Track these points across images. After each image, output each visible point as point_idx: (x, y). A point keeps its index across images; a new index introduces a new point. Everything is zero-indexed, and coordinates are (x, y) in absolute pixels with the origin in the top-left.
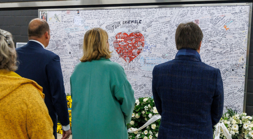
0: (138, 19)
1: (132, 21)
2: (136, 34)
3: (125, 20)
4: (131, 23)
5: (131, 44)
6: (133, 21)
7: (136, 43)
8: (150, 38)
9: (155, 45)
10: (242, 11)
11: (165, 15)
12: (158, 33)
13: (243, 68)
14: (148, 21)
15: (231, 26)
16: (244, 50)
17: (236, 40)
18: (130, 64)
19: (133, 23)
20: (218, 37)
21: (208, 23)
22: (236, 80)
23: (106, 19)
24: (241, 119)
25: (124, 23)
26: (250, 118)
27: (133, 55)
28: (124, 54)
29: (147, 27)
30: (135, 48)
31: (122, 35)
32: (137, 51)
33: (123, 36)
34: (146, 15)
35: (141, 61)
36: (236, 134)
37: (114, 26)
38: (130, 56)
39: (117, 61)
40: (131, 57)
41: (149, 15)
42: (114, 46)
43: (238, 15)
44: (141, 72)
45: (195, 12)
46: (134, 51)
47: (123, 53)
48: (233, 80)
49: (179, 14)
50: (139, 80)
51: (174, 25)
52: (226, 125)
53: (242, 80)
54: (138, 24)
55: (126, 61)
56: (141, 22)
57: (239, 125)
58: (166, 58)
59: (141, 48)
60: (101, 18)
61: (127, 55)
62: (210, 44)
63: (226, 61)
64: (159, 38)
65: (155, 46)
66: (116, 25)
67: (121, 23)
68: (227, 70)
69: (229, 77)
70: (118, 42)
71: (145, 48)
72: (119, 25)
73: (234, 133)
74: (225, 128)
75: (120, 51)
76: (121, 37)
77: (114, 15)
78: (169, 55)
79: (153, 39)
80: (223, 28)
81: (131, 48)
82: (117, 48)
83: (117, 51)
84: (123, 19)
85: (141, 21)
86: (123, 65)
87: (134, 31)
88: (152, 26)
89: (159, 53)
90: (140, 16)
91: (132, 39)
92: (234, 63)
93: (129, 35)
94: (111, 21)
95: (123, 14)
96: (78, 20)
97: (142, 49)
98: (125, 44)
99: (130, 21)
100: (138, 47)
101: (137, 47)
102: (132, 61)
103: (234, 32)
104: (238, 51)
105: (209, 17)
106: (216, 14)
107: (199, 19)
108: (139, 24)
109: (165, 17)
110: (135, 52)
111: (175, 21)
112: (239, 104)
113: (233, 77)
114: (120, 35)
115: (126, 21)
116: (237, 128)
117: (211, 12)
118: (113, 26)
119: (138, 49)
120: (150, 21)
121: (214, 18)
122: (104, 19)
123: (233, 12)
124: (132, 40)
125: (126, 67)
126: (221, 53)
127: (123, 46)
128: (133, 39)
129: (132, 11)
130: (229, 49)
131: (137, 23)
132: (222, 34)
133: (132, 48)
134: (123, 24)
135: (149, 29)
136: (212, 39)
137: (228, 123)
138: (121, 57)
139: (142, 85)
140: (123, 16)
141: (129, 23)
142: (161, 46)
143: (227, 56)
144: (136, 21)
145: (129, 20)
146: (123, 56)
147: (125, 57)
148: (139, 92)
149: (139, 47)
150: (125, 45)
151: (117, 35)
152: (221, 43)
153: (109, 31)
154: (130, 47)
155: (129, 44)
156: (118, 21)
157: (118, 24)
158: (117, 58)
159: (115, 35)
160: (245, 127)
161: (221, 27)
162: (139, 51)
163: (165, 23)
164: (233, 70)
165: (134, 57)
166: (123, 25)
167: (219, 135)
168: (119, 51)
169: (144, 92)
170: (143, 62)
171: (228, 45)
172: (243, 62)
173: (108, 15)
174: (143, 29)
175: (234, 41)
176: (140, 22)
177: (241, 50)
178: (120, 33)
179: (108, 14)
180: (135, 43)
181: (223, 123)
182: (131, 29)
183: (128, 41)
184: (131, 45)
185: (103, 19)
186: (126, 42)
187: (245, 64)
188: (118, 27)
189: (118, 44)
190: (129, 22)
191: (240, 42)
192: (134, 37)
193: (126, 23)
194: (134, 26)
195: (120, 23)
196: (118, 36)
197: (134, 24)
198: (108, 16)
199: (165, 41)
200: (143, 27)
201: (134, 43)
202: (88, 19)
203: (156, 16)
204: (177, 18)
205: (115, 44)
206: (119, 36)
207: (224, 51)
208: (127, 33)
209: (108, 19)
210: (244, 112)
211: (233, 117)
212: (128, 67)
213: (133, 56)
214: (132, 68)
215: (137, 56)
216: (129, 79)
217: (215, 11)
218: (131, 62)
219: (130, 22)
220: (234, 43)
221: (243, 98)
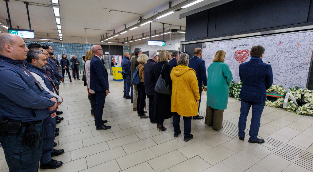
1: (244, 45)
2: (246, 51)
3: (241, 44)
10: (310, 35)
11: (262, 41)
13: (308, 65)
15: (302, 43)
16: (310, 56)
17: (305, 50)
20: (293, 50)
21: (288, 43)
22: (302, 72)
24: (303, 91)
26: (310, 91)
27: (243, 60)
30: (245, 57)
34: (251, 42)
36: (299, 98)
37: (235, 47)
41: (253, 41)
43: (307, 37)
45: (279, 38)
46: (244, 58)
47: (238, 60)
48: (301, 71)
51: (267, 45)
52: (293, 94)
53: (307, 72)
57: (301, 94)
59: (247, 57)
60: (229, 44)
61: (240, 60)
62: (287, 53)
63: (297, 61)
67: (238, 46)
68: (297, 66)
69: (299, 70)
70: (236, 54)
73: (297, 98)
74: (292, 95)
77: (235, 42)
80: (297, 45)
82: (236, 57)
86: (238, 64)
87: (245, 49)
90: (248, 42)
91: (243, 53)
92: (302, 62)
94: (233, 46)
98: (240, 55)
103: (304, 46)
104: (306, 56)
105: (288, 39)
106: (293, 38)
107: (282, 41)
111: (267, 43)
112: (303, 84)
113: (301, 70)
116: (300, 96)
117: (289, 37)
120: (253, 44)
121: (291, 40)
123: (304, 36)
126: (294, 58)
129: (244, 40)
130: (300, 55)
132: (296, 47)
136: (289, 51)
137: (294, 93)
140: (239, 43)
143: (298, 59)
152: (295, 52)
153: (232, 50)
154: (242, 56)
156: (237, 45)
158: (235, 62)
159: (235, 52)
160: (305, 95)
161: (295, 44)
164: (301, 66)
167: (288, 98)
171: (299, 53)
172: (309, 62)
174: (249, 48)
175: (303, 51)
176: (248, 45)
177: (308, 56)
178: (238, 51)
179: (232, 42)
181: (291, 93)
182: (243, 48)
187: (310, 63)
188: (237, 48)
191: (307, 51)
193: (241, 46)
197: (245, 46)
203: (257, 41)
207: (296, 57)
208: (241, 50)
209: (232, 44)
210: (306, 88)
211: (298, 90)
217: (292, 36)
220: (303, 52)
221: (307, 81)
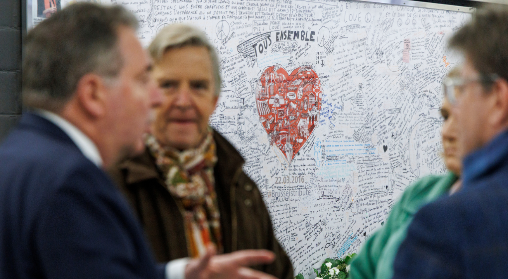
0: (308, 27)
1: (296, 34)
2: (304, 72)
3: (282, 29)
4: (294, 39)
5: (294, 102)
6: (298, 32)
7: (306, 98)
8: (331, 84)
9: (340, 104)
11: (357, 22)
12: (346, 69)
14: (327, 35)
18: (293, 163)
19: (298, 38)
20: (436, 84)
21: (423, 49)
23: (237, 20)
25: (279, 36)
27: (299, 136)
28: (281, 134)
29: (325, 54)
30: (304, 114)
31: (276, 73)
32: (308, 122)
33: (277, 77)
34: (323, 19)
35: (316, 153)
37: (256, 45)
38: (294, 139)
39: (267, 157)
40: (296, 141)
41: (329, 19)
42: (258, 110)
44: (316, 183)
45: (404, 19)
46: (301, 122)
47: (278, 132)
49: (381, 22)
50: (313, 208)
54: (307, 44)
55: (285, 155)
56: (314, 37)
58: (360, 140)
59: (315, 113)
60: (225, 15)
61: (286, 137)
62: (426, 99)
64: (349, 85)
65: (342, 108)
66: (262, 43)
67: (273, 37)
70: (268, 96)
71: (322, 114)
72: (269, 42)
75: (273, 124)
76: (273, 81)
77: (256, 9)
78: (366, 130)
79: (337, 86)
80: (443, 63)
81: (296, 116)
82: (266, 117)
83: (265, 124)
84: (276, 25)
85: (313, 33)
86: (280, 167)
87: (300, 62)
88: (336, 50)
89: (349, 125)
90: (311, 18)
91: (296, 86)
93: (289, 73)
94: (249, 30)
95: (276, 11)
96: (163, 18)
97: (316, 117)
98: (282, 102)
99: (292, 32)
100: (308, 112)
101: (307, 110)
102: (299, 154)
105: (424, 33)
107: (410, 38)
108: (310, 42)
109: (358, 26)
110: (302, 127)
111: (375, 41)
114: (270, 76)
115: (284, 31)
117: (426, 23)
118: (254, 46)
119: (310, 117)
120: (331, 36)
122: (233, 19)
124: (296, 91)
125: (287, 172)
127: (279, 107)
128: (298, 86)
129: (295, 2)
131: (307, 40)
133: (298, 114)
134: (277, 40)
135: (329, 60)
136: (428, 88)
138: (274, 143)
139: (320, 223)
140: (275, 15)
141: (289, 38)
142: (352, 107)
144: (303, 33)
145: (289, 29)
146: (279, 139)
147: (283, 142)
148: (314, 244)
149: (310, 110)
150: (282, 106)
151: (263, 75)
152: (440, 97)
153: (245, 60)
154: (292, 111)
155: (292, 103)
156: (267, 29)
157: (265, 40)
158: (267, 148)
159: (260, 75)
161: (439, 59)
162: (311, 122)
163: (357, 44)
165: (301, 141)
166: (277, 43)
168: (269, 125)
169: (324, 244)
170: (319, 155)
173: (241, 10)
174: (318, 57)
176: (311, 37)
178: (272, 69)
179: (241, 6)
180: (302, 99)
182: (294, 58)
183: (288, 95)
184: (294, 106)
185: (230, 20)
186: (284, 97)
188: (266, 48)
189: (268, 102)
190: (289, 36)
192: (300, 81)
193: (284, 37)
194: (299, 50)
195: (270, 36)
196: (266, 78)
197: (299, 42)
198: (244, 11)
199: (358, 92)
200: (318, 53)
201: (300, 100)
202: (192, 15)
203: (342, 22)
204: (377, 32)
205: (261, 102)
206: (268, 78)
208: (287, 69)
209: (242, 20)
212: (289, 174)
213: (299, 138)
214: (298, 176)
215: (308, 137)
216: (294, 209)
217: (431, 21)
218: (297, 157)
219: (292, 35)
